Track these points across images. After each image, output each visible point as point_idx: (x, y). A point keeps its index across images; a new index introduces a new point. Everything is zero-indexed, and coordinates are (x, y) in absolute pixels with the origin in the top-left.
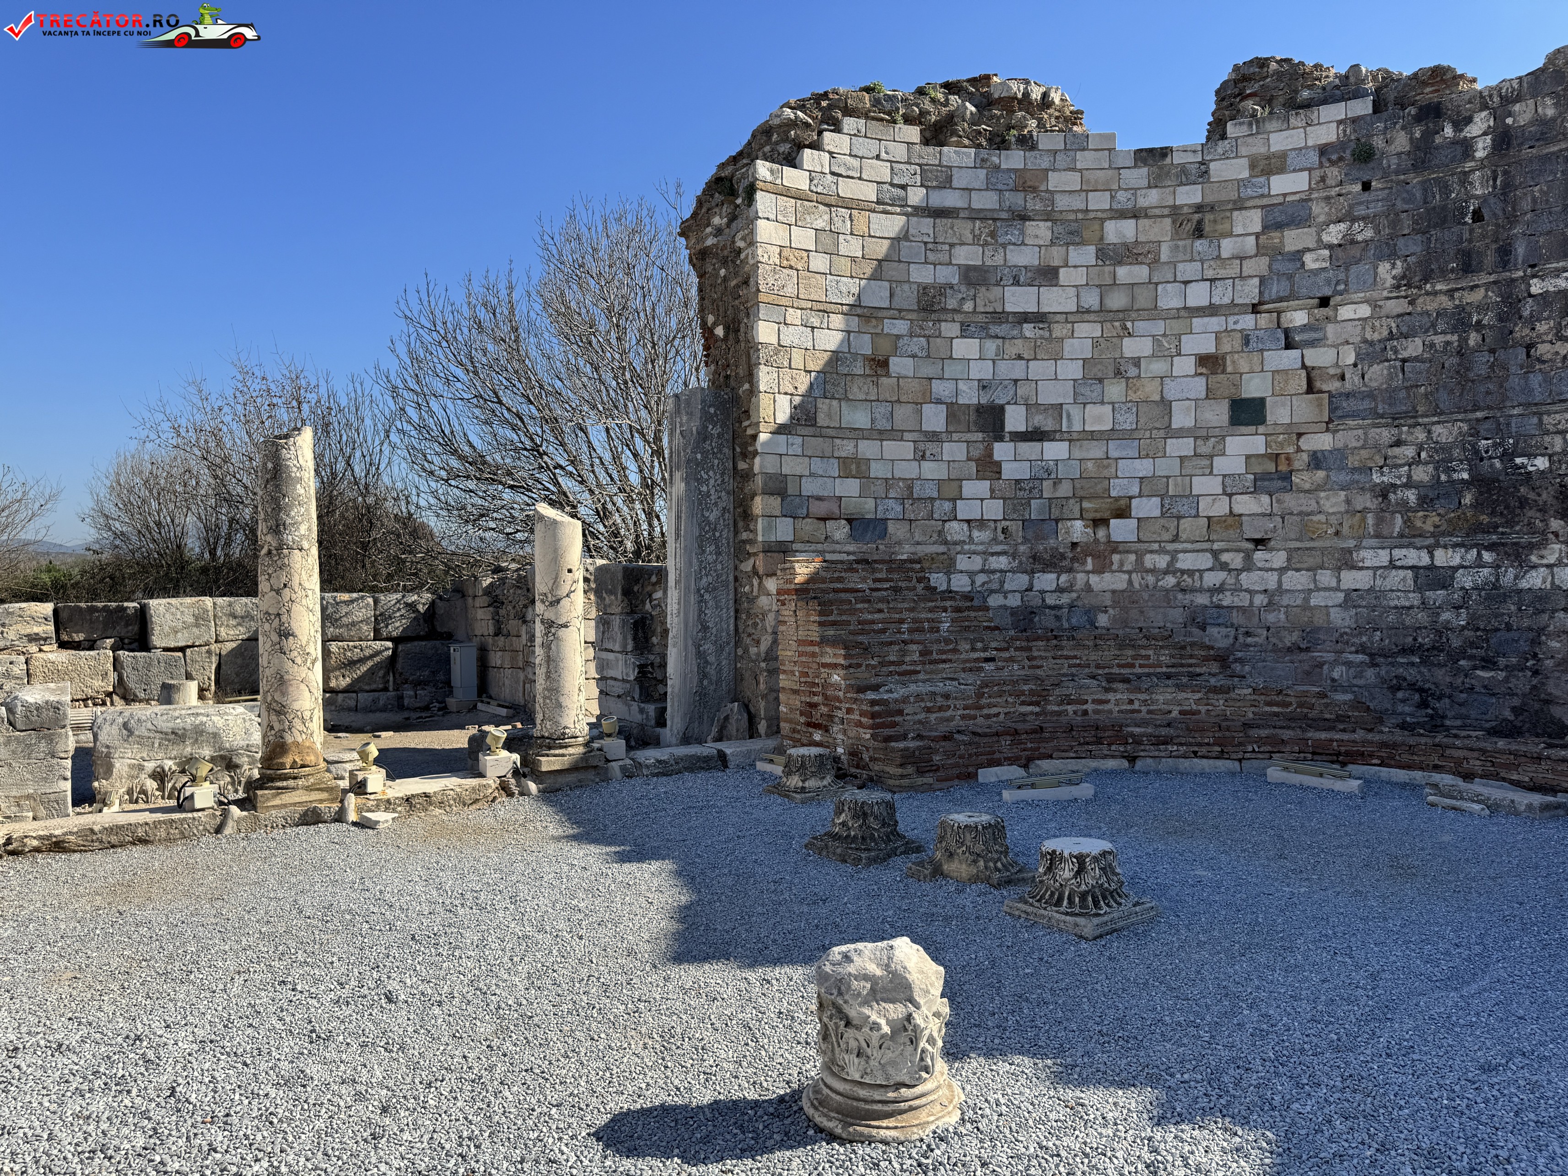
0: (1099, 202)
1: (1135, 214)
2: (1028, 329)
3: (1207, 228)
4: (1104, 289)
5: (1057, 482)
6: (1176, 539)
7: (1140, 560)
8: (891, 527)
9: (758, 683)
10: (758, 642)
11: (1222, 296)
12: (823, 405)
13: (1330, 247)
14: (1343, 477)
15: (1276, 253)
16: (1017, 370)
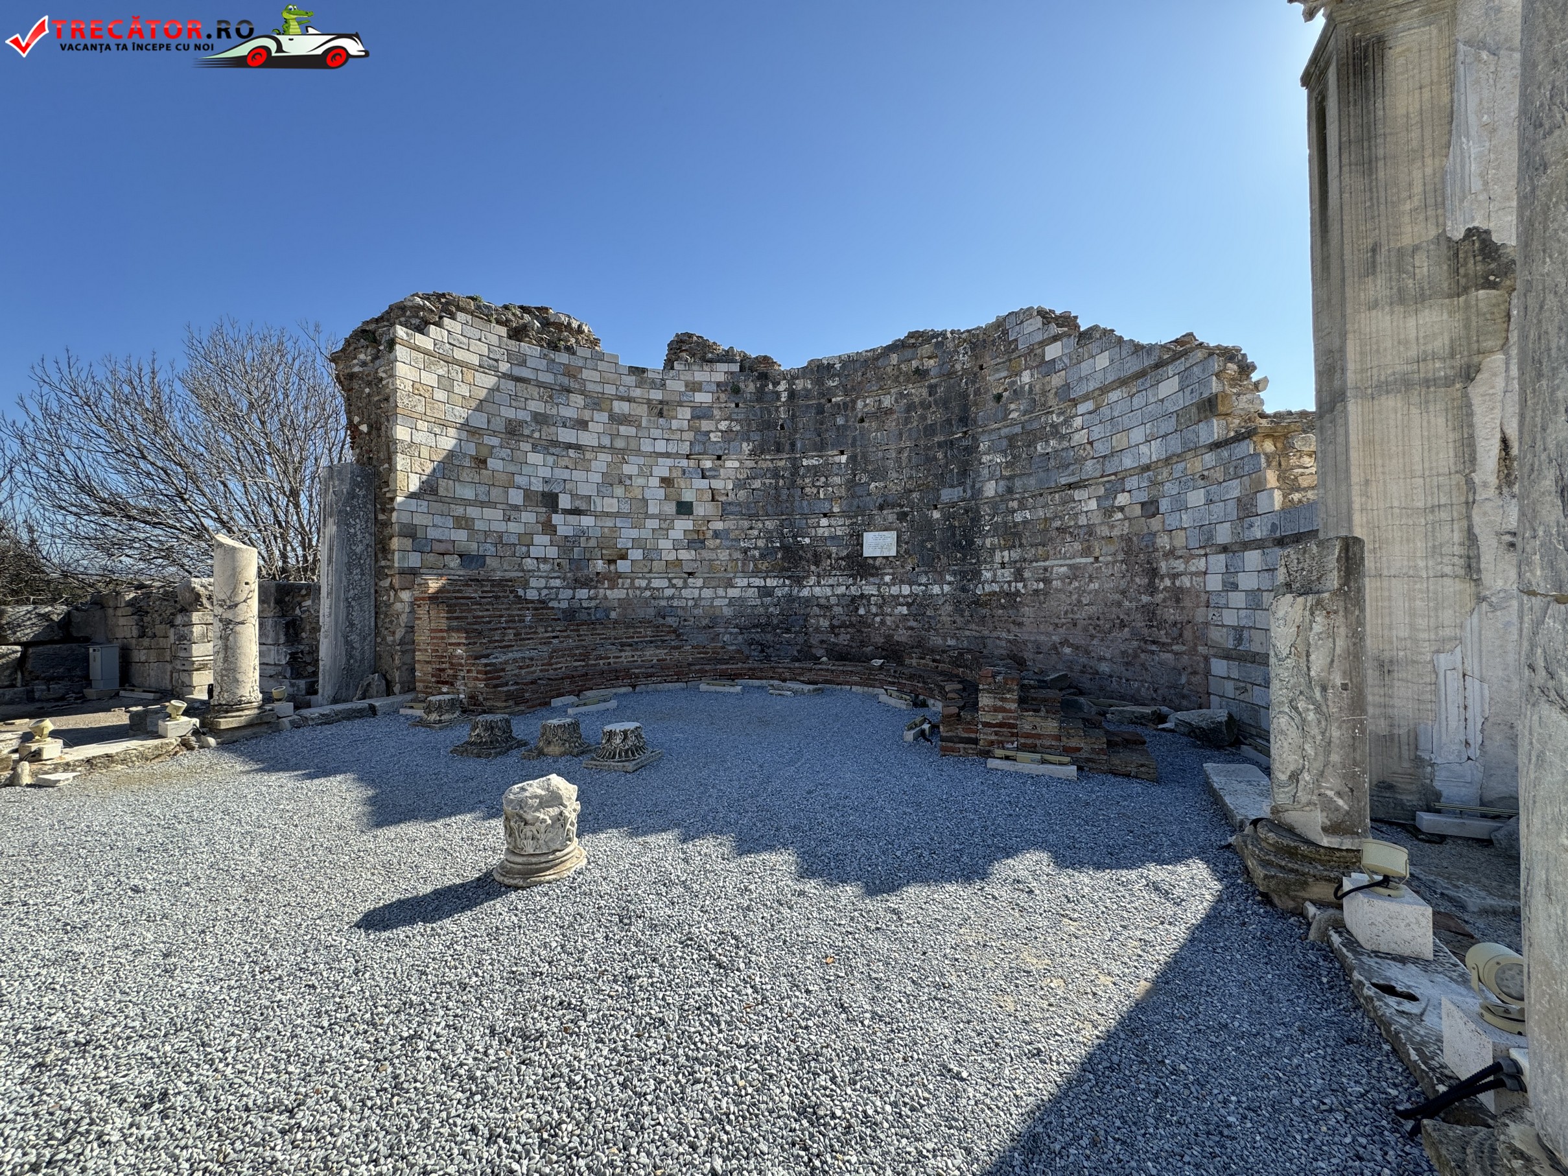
0: (610, 390)
1: (629, 400)
2: (571, 452)
3: (665, 413)
4: (614, 436)
5: (589, 538)
6: (650, 571)
7: (632, 583)
8: (488, 560)
9: (393, 660)
10: (394, 633)
11: (672, 448)
12: (442, 483)
13: (722, 431)
14: (728, 543)
15: (697, 431)
16: (566, 474)
